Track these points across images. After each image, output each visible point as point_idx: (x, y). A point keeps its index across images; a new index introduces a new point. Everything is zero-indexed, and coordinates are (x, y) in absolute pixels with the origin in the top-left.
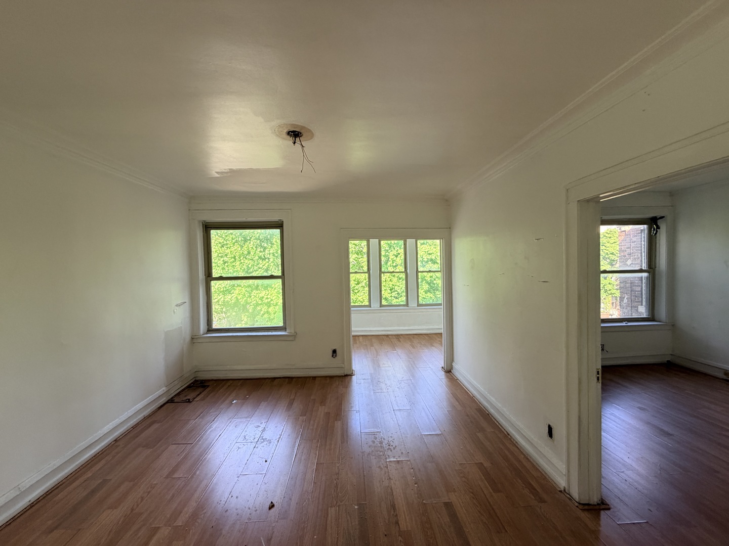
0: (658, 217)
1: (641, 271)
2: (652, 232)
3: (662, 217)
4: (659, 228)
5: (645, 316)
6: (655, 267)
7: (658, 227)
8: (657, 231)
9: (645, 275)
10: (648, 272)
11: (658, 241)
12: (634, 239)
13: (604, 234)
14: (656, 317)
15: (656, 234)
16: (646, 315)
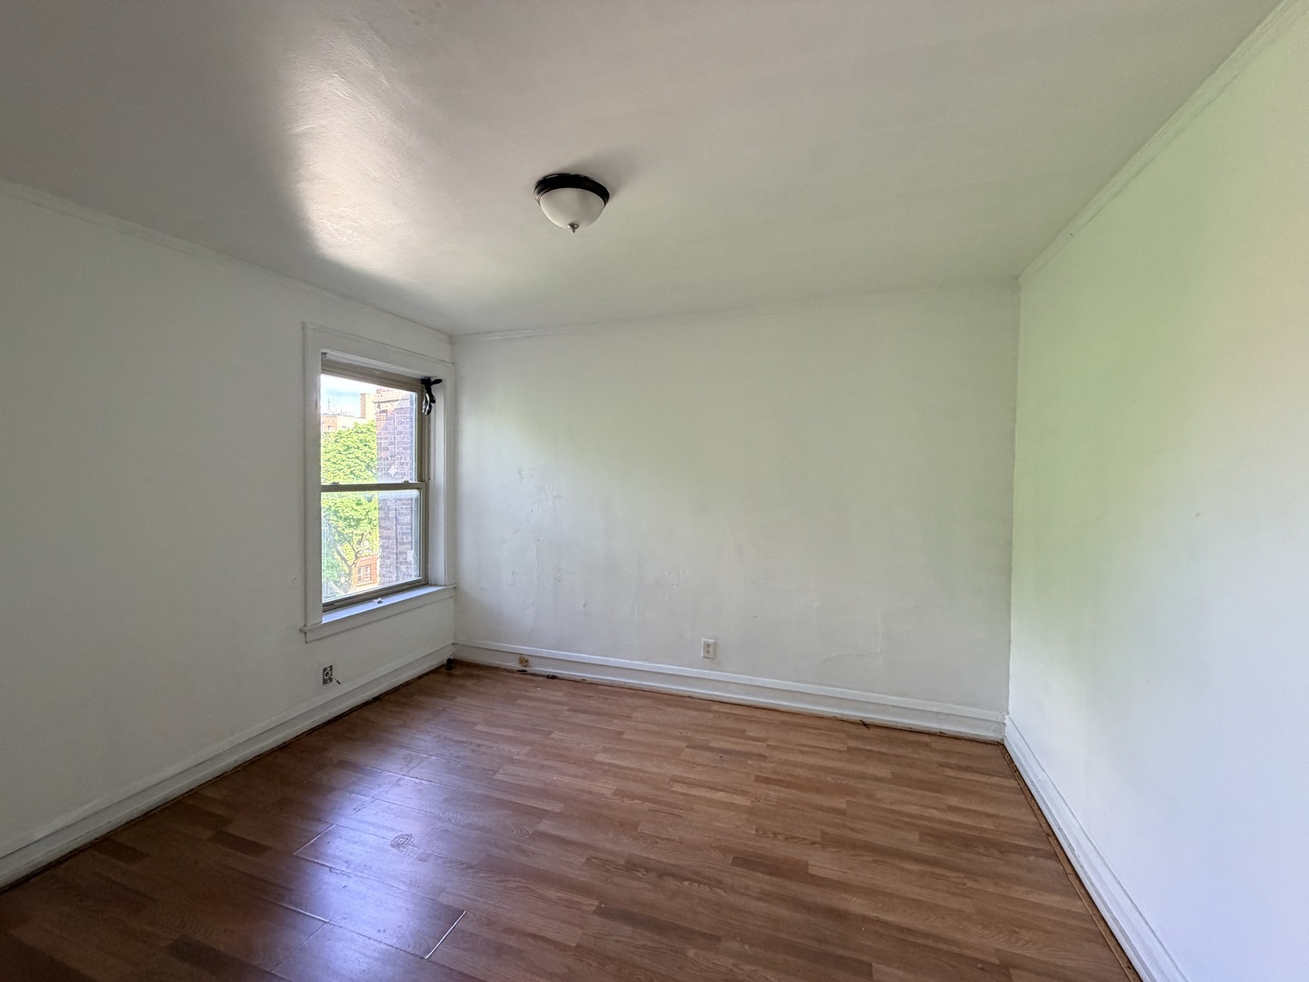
0: (432, 380)
1: (406, 486)
2: (424, 407)
3: (438, 381)
4: (434, 402)
5: (414, 579)
6: (429, 479)
7: (433, 400)
8: (430, 406)
9: (414, 493)
10: (418, 489)
11: (432, 428)
12: (400, 428)
13: (369, 427)
14: (432, 578)
15: (429, 412)
16: (416, 576)
